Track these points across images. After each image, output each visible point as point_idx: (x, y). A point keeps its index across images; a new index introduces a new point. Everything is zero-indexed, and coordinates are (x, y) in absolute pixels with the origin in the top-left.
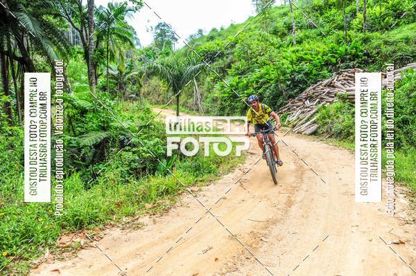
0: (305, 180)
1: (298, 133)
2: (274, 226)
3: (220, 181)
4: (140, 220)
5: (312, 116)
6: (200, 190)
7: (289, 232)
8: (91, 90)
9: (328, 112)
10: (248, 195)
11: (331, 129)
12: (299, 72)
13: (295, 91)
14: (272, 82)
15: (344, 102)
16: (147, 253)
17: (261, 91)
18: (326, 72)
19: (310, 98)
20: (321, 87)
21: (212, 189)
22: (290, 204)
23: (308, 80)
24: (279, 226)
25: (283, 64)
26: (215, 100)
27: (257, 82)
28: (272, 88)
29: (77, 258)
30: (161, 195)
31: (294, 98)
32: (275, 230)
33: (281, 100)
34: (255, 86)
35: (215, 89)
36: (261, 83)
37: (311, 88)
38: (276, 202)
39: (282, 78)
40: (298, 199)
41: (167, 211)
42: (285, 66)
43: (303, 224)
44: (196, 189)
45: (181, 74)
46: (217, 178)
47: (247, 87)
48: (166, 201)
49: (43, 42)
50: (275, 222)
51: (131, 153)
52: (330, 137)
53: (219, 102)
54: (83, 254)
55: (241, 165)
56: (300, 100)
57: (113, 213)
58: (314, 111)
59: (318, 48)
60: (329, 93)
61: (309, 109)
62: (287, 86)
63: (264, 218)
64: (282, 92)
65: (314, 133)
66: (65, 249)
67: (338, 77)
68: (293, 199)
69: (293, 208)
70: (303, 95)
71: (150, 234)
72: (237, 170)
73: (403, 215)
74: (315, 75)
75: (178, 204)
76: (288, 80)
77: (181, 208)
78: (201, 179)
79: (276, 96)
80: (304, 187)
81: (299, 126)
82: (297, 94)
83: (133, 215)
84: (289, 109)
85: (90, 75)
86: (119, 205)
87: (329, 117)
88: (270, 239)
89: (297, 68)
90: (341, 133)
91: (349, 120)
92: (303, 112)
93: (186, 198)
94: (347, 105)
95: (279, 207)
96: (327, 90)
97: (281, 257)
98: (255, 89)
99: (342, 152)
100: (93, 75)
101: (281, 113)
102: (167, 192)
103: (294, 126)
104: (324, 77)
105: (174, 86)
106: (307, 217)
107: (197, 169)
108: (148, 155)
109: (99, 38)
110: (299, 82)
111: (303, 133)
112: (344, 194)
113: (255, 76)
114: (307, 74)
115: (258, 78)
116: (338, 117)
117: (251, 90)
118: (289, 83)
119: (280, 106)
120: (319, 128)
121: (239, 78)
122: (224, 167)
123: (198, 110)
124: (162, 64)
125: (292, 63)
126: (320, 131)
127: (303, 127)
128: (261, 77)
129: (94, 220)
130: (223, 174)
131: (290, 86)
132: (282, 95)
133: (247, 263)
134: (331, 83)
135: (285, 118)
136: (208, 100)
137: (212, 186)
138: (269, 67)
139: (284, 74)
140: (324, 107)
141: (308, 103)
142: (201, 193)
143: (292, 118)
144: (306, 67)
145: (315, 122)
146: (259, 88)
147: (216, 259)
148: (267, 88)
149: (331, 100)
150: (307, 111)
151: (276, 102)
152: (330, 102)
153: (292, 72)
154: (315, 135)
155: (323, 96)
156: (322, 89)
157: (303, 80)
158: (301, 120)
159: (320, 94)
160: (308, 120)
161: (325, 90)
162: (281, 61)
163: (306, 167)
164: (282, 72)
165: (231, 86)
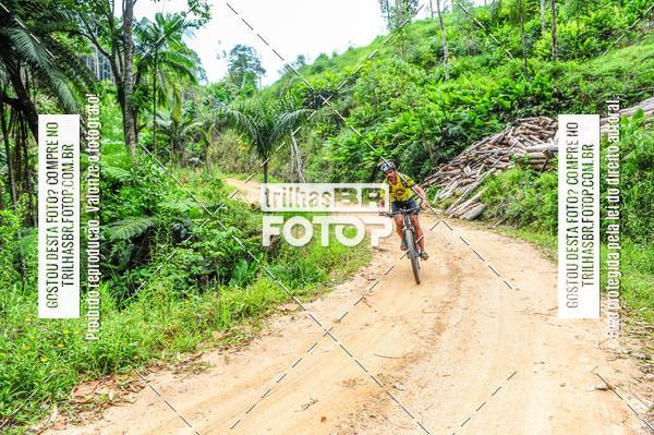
0: (464, 290)
1: (454, 217)
2: (413, 365)
3: (331, 294)
4: (205, 359)
5: (475, 190)
6: (301, 309)
7: (437, 375)
8: (128, 150)
9: (499, 185)
10: (375, 316)
11: (504, 211)
12: (454, 123)
13: (449, 152)
14: (412, 138)
15: (524, 169)
16: (214, 410)
17: (395, 151)
18: (495, 121)
19: (472, 163)
20: (487, 146)
21: (319, 307)
22: (439, 329)
23: (469, 134)
24: (422, 365)
25: (429, 110)
26: (324, 166)
27: (390, 138)
28: (412, 146)
29: (102, 422)
30: (238, 317)
31: (446, 162)
32: (416, 371)
33: (426, 166)
34: (386, 144)
35: (324, 149)
36: (396, 140)
37: (473, 146)
38: (418, 326)
39: (427, 131)
40: (453, 322)
41: (247, 342)
42: (433, 113)
43: (459, 361)
44: (292, 307)
45: (271, 125)
46: (327, 289)
47: (374, 145)
48: (246, 327)
49: (52, 75)
50: (415, 358)
51: (190, 251)
52: (503, 223)
53: (331, 169)
54: (112, 413)
55: (364, 268)
56: (457, 166)
57: (161, 347)
58: (476, 184)
59: (483, 85)
60: (500, 154)
61: (469, 180)
62: (436, 144)
63: (399, 353)
64: (428, 154)
65: (479, 217)
66: (84, 405)
67: (514, 131)
68: (443, 321)
69: (445, 336)
70: (461, 158)
71: (219, 379)
72: (358, 276)
73: (614, 345)
74: (479, 127)
75: (264, 332)
76: (438, 135)
77: (271, 339)
78: (301, 291)
79: (420, 159)
80: (462, 302)
81: (456, 205)
82: (452, 155)
83: (193, 349)
84: (440, 179)
85: (126, 127)
86: (170, 335)
87: (501, 192)
88: (409, 386)
89: (451, 117)
90: (519, 217)
91: (532, 196)
92: (461, 185)
93: (277, 322)
94: (528, 173)
95: (423, 334)
96: (497, 150)
97: (425, 413)
98: (386, 148)
99: (520, 247)
100: (131, 128)
101: (428, 187)
102: (247, 312)
103: (447, 207)
104: (493, 130)
105: (259, 145)
106: (465, 351)
107: (296, 276)
108: (218, 253)
109: (142, 68)
110: (455, 137)
111: (461, 217)
112: (523, 312)
113: (386, 129)
114: (466, 126)
115: (390, 131)
116: (514, 193)
117: (380, 150)
118: (438, 139)
119: (426, 175)
120: (486, 208)
121: (362, 132)
122: (338, 271)
123: (297, 182)
124: (241, 110)
125: (443, 108)
126: (487, 214)
127: (462, 208)
128: (396, 130)
129: (130, 358)
130: (337, 283)
131: (440, 144)
132: (429, 157)
133: (371, 423)
134: (504, 139)
135: (434, 193)
136: (313, 166)
137: (318, 303)
138: (407, 114)
139: (431, 125)
140: (493, 177)
141: (468, 170)
142: (301, 313)
143: (444, 194)
144: (465, 114)
145: (479, 200)
146: (393, 147)
147: (323, 419)
148: (406, 147)
149: (503, 165)
150: (468, 183)
151: (420, 169)
152: (502, 169)
153: (444, 123)
154: (480, 220)
155: (492, 159)
156: (490, 149)
157: (461, 135)
158: (458, 197)
159: (487, 157)
160: (469, 197)
161: (494, 150)
162: (427, 106)
163: (465, 270)
164: (427, 122)
165: (350, 144)
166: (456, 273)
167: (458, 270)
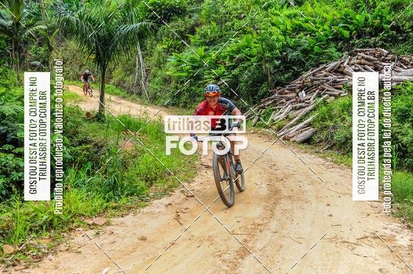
0: (278, 213)
1: (284, 139)
3: (145, 210)
5: (307, 115)
6: (108, 224)
9: (330, 110)
10: (184, 235)
11: (332, 137)
12: (294, 49)
13: (286, 76)
14: (253, 60)
17: (236, 72)
18: (333, 50)
19: (307, 88)
20: (324, 73)
21: (128, 223)
22: (244, 252)
23: (307, 60)
25: (271, 34)
26: (167, 80)
27: (232, 58)
28: (252, 68)
30: (37, 230)
31: (283, 86)
33: (264, 88)
34: (228, 63)
35: (168, 64)
36: (237, 60)
37: (310, 72)
38: (223, 248)
39: (268, 54)
40: (259, 245)
41: (39, 259)
42: (274, 37)
44: (100, 221)
45: (111, 36)
46: (143, 203)
47: (215, 64)
48: (44, 242)
52: (330, 148)
53: (173, 84)
55: (186, 184)
56: (292, 90)
58: (310, 108)
60: (335, 82)
61: (303, 104)
62: (275, 67)
64: (267, 76)
65: (308, 141)
67: (350, 60)
68: (250, 244)
69: (249, 260)
70: (298, 82)
72: (177, 192)
74: (317, 54)
75: (62, 247)
76: (277, 59)
77: (67, 255)
78: (114, 205)
79: (258, 81)
80: (273, 225)
81: (288, 128)
82: (289, 79)
84: (275, 102)
87: (331, 118)
89: (291, 42)
92: (295, 109)
93: (78, 238)
95: (226, 257)
96: (332, 77)
98: (229, 68)
99: (342, 172)
101: (263, 108)
102: (50, 225)
103: (279, 129)
104: (331, 58)
105: (98, 54)
107: (113, 189)
110: (293, 62)
111: (291, 140)
112: (331, 240)
113: (229, 49)
114: (305, 52)
115: (233, 51)
116: (343, 119)
117: (222, 69)
118: (277, 63)
119: (263, 97)
120: (315, 133)
121: (205, 50)
122: (160, 186)
123: (140, 94)
124: (81, 17)
125: (284, 33)
126: (316, 139)
128: (238, 51)
130: (154, 198)
131: (278, 67)
132: (267, 80)
134: (339, 67)
135: (269, 115)
136: (157, 80)
137: (129, 219)
138: (250, 36)
139: (272, 48)
140: (325, 103)
141: (303, 94)
142: (108, 228)
143: (278, 117)
144: (305, 40)
145: (309, 125)
146: (234, 67)
148: (246, 68)
149: (337, 92)
150: (301, 107)
151: (257, 91)
152: (334, 96)
153: (285, 47)
154: (309, 144)
155: (326, 86)
156: (326, 76)
157: (299, 60)
158: (291, 120)
159: (322, 83)
160: (300, 121)
161: (330, 77)
162: (269, 30)
163: (285, 193)
164: (268, 45)
165: (193, 60)
166: (274, 195)
167: (277, 192)
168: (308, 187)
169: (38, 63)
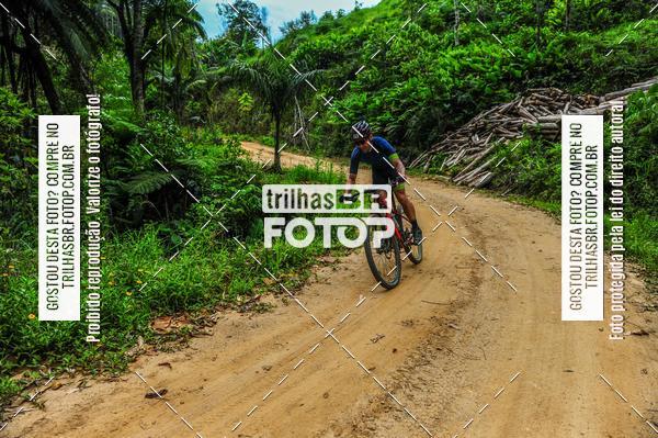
0: (490, 250)
1: (462, 184)
2: (462, 310)
4: (263, 300)
5: (484, 159)
6: (338, 261)
7: (486, 318)
8: (136, 106)
9: (509, 155)
11: (513, 180)
12: (464, 90)
13: (457, 119)
14: (420, 104)
15: (535, 139)
16: (290, 342)
17: (403, 117)
18: (505, 91)
19: (481, 131)
20: (496, 115)
21: (355, 260)
22: (476, 281)
23: (478, 103)
24: (470, 310)
25: (440, 76)
26: (328, 129)
27: (398, 103)
28: (420, 112)
29: (189, 350)
30: (283, 266)
31: (454, 130)
32: (467, 315)
33: (434, 134)
34: (393, 109)
35: (328, 112)
36: (405, 103)
37: (481, 115)
38: (456, 279)
39: (438, 98)
40: (487, 276)
41: (298, 288)
42: (444, 79)
43: (502, 308)
44: (332, 259)
45: (285, 85)
47: (380, 110)
48: (293, 276)
50: (463, 305)
52: (512, 192)
53: (335, 133)
54: (194, 342)
56: (465, 134)
57: (219, 290)
58: (487, 151)
59: (499, 50)
60: (509, 124)
61: (478, 148)
62: (445, 111)
63: (444, 299)
64: (436, 120)
65: (487, 186)
66: (168, 337)
67: (524, 101)
68: (478, 276)
69: (483, 288)
70: (470, 125)
71: (284, 318)
74: (487, 96)
75: (311, 279)
76: (447, 102)
77: (319, 286)
79: (428, 124)
81: (464, 173)
82: (460, 124)
83: (250, 293)
84: (447, 147)
86: (227, 279)
87: (511, 161)
88: (462, 326)
89: (461, 83)
90: (528, 186)
91: (542, 166)
92: (469, 153)
93: (320, 272)
94: (539, 144)
95: (461, 285)
96: (506, 119)
97: (485, 348)
98: (393, 114)
99: (535, 214)
101: (433, 154)
102: (291, 262)
103: (454, 175)
104: (503, 100)
106: (506, 300)
108: (238, 210)
110: (464, 105)
111: (470, 185)
113: (394, 94)
114: (476, 94)
115: (398, 96)
116: (524, 162)
117: (387, 116)
118: (447, 106)
119: (433, 142)
120: (494, 177)
121: (368, 96)
123: (300, 145)
124: (254, 68)
125: (453, 74)
126: (495, 182)
127: (470, 176)
128: (404, 96)
129: (195, 298)
131: (448, 111)
132: (437, 125)
133: (439, 355)
134: (513, 109)
135: (441, 161)
136: (317, 130)
138: (416, 79)
139: (441, 91)
140: (504, 147)
141: (476, 139)
142: (341, 265)
143: (452, 162)
144: (475, 81)
145: (487, 169)
146: (400, 113)
147: (395, 351)
148: (413, 113)
149: (512, 135)
150: (476, 152)
151: (427, 137)
152: (510, 138)
153: (455, 88)
154: (488, 188)
155: (501, 129)
156: (499, 118)
157: (470, 103)
158: (466, 165)
159: (497, 126)
160: (477, 165)
161: (503, 120)
162: (438, 72)
163: (486, 233)
164: (437, 88)
165: (355, 107)
167: (479, 233)
168: (506, 228)
169: (198, 118)
